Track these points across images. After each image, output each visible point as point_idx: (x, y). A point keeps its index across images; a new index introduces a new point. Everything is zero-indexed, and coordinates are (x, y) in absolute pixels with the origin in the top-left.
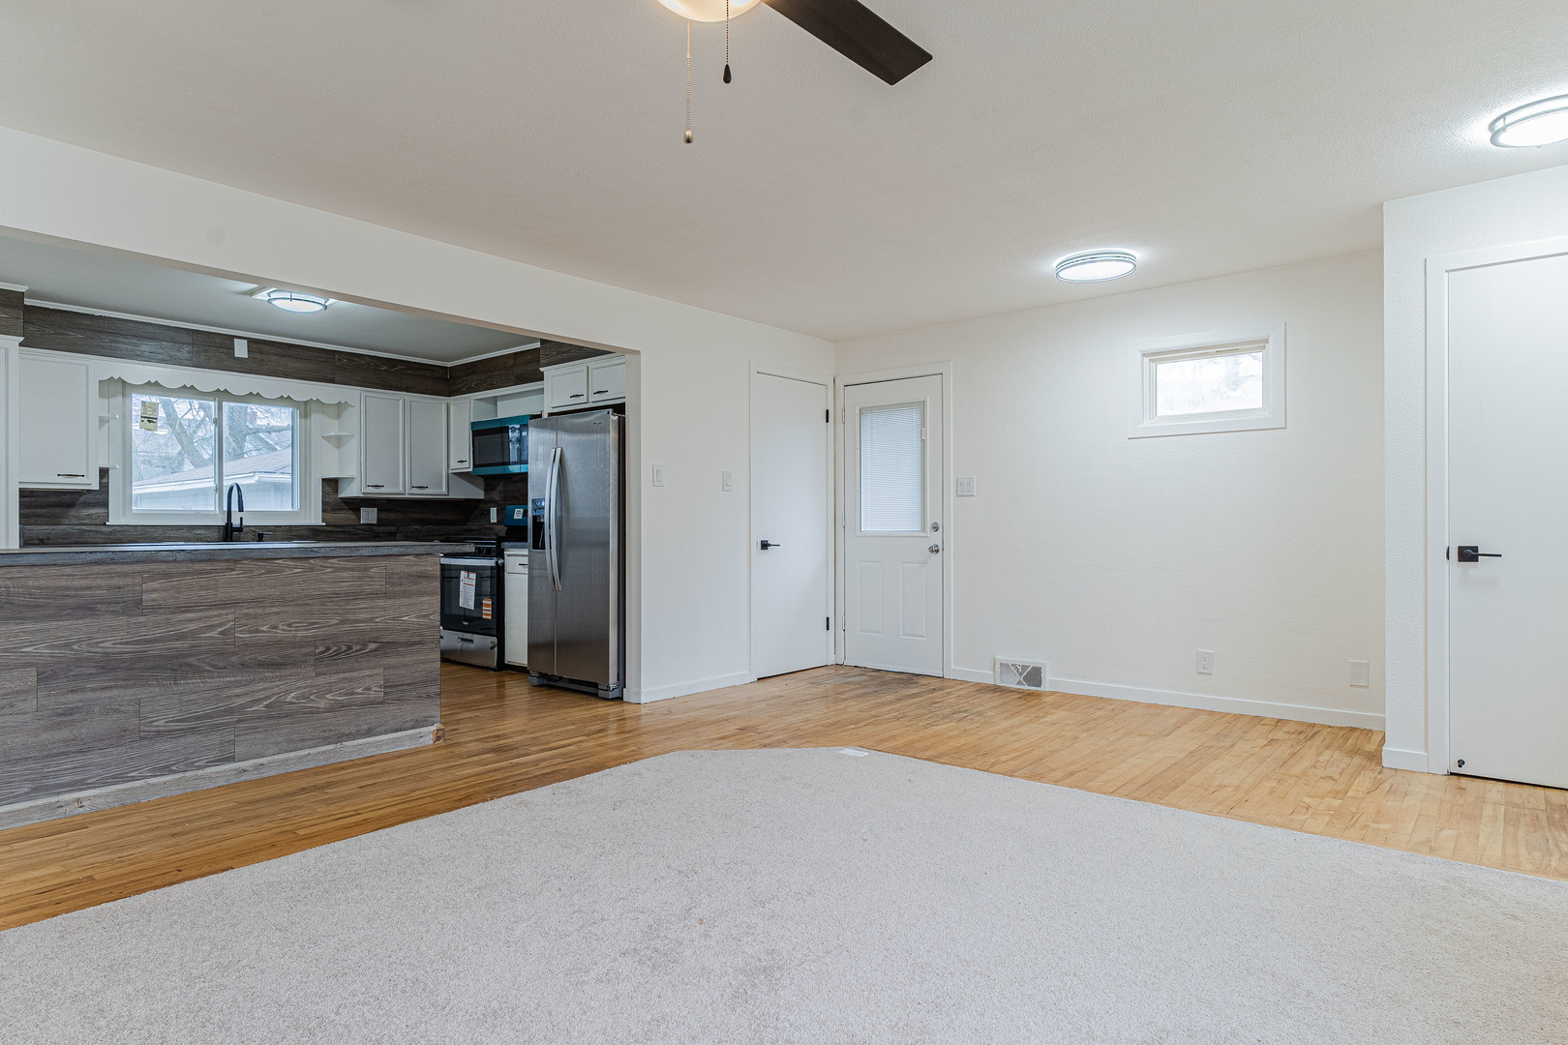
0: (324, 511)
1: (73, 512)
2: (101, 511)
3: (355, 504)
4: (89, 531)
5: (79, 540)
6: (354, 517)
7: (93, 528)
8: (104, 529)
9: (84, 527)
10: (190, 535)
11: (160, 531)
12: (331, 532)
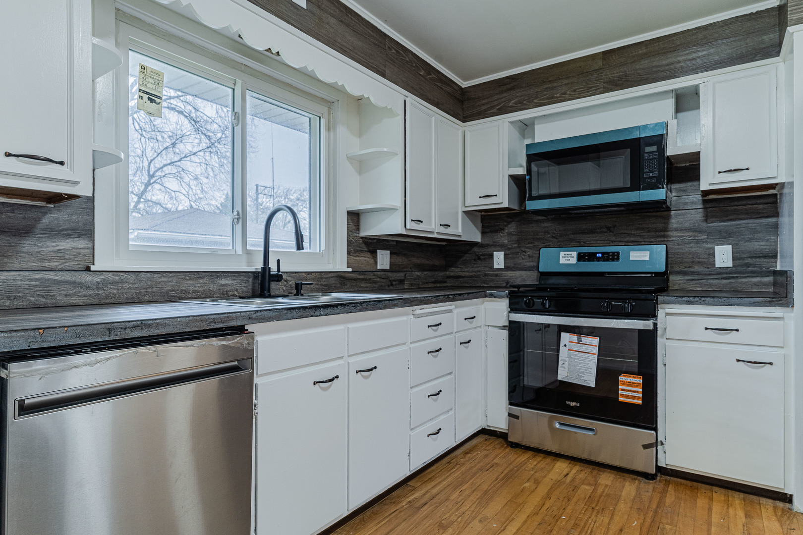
0: (349, 253)
1: (28, 246)
2: (81, 244)
3: (373, 245)
4: (58, 282)
5: (42, 301)
6: (372, 260)
7: (67, 276)
8: (86, 278)
9: (51, 276)
10: (213, 287)
11: (174, 280)
12: (355, 280)
